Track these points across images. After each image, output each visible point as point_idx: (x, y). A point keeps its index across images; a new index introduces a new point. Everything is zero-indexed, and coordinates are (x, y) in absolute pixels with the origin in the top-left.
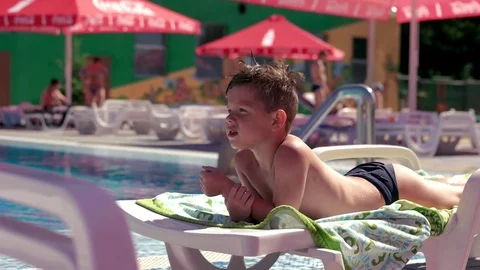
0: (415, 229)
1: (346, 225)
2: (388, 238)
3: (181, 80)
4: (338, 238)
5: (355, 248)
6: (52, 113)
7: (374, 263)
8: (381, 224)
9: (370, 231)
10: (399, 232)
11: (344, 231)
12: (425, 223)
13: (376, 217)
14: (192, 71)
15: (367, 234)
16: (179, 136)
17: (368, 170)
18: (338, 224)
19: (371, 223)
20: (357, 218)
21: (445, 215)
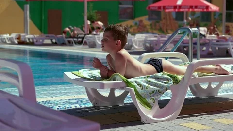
0: (166, 82)
1: (139, 80)
2: (155, 85)
3: (141, 21)
4: (135, 84)
5: (141, 88)
6: (78, 38)
7: (150, 93)
8: (153, 80)
9: (148, 82)
10: (160, 83)
11: (138, 82)
12: (171, 80)
13: (152, 77)
14: (147, 17)
15: (147, 83)
16: (132, 48)
17: (154, 61)
18: (135, 80)
19: (149, 79)
20: (145, 78)
21: (180, 77)
